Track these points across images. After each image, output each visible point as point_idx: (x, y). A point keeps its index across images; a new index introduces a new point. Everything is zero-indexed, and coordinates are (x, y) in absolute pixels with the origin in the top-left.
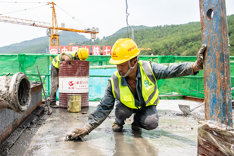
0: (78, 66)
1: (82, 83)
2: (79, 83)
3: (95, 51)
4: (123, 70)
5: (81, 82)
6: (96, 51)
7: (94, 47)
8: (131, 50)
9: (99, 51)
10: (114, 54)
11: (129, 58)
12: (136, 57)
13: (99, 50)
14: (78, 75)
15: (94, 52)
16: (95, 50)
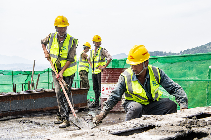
0: (107, 74)
1: (111, 89)
2: (108, 89)
4: (137, 69)
5: (109, 88)
8: (145, 54)
10: (132, 57)
11: (143, 60)
12: (148, 60)
14: (107, 82)
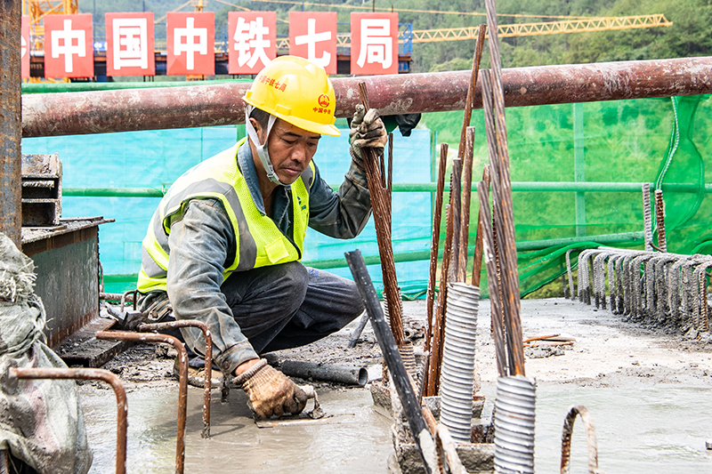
3: (242, 42)
6: (252, 44)
7: (241, 20)
9: (267, 44)
13: (265, 37)
15: (241, 47)
16: (247, 36)
